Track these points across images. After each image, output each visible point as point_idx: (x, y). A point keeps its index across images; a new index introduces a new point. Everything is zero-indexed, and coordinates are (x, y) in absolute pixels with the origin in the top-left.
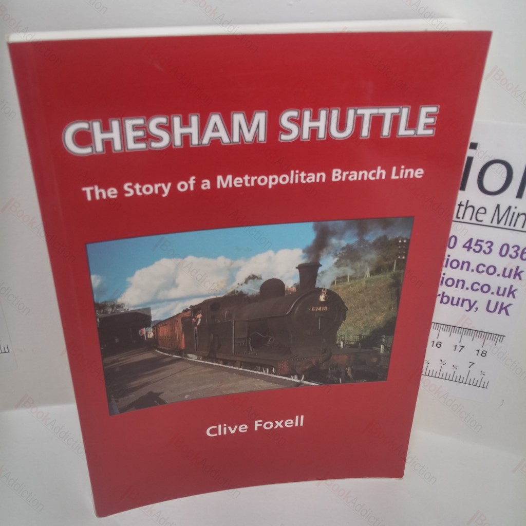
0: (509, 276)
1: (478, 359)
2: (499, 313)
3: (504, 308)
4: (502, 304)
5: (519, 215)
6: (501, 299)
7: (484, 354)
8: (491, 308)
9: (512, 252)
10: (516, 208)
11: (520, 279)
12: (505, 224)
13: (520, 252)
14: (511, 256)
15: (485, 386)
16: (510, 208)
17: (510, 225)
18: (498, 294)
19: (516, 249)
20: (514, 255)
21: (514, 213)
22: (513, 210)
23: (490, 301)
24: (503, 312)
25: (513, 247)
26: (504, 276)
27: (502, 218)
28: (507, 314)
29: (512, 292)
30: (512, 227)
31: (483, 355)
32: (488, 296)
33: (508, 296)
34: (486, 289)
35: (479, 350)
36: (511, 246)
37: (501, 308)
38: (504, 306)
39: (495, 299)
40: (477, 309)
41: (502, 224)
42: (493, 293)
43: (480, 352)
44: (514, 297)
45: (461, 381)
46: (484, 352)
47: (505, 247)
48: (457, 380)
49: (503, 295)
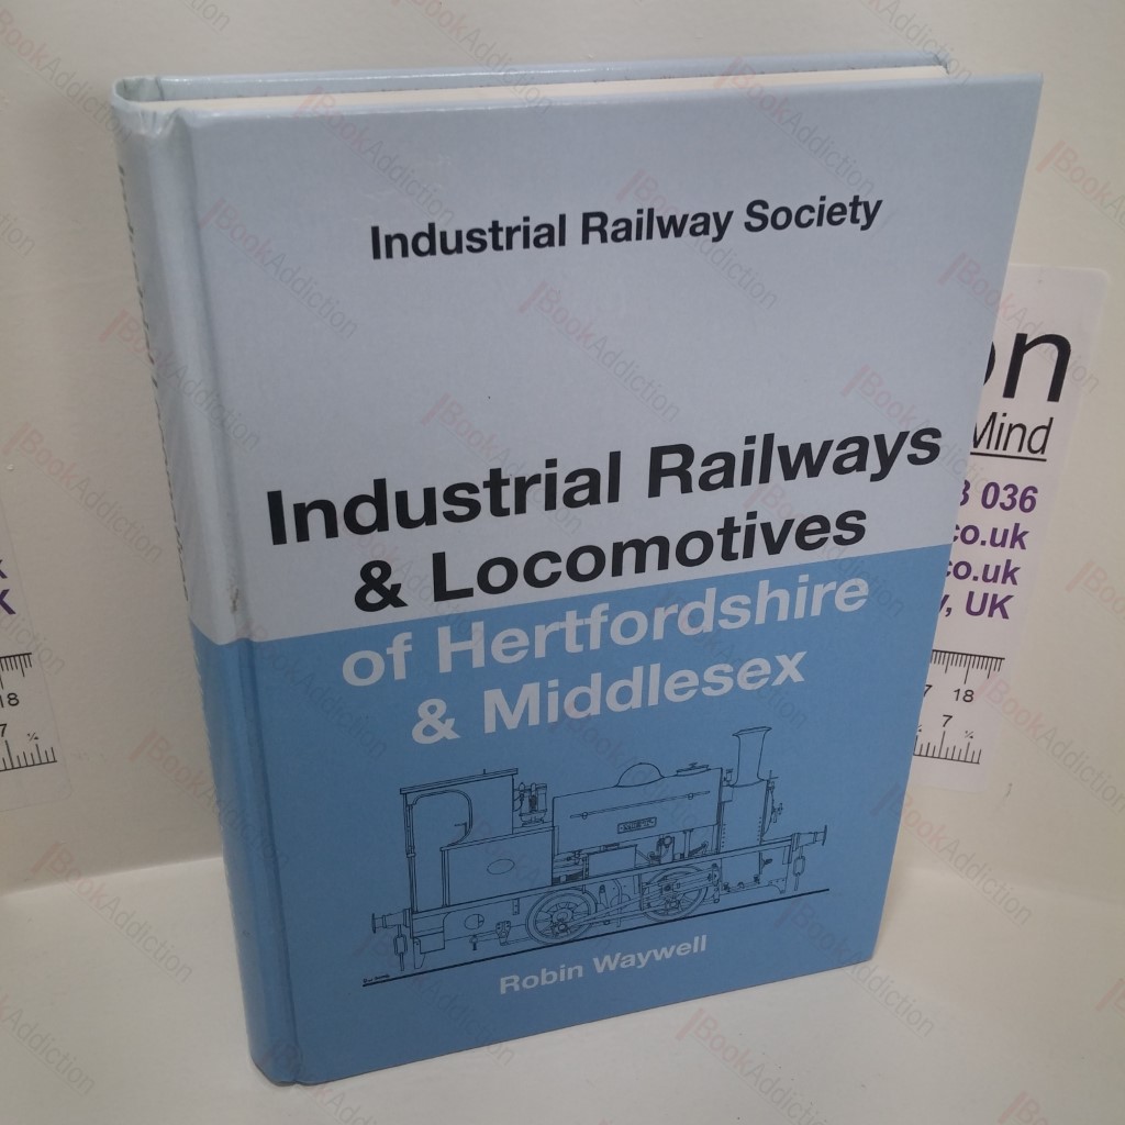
0: (1003, 544)
1: (959, 709)
2: (991, 615)
3: (998, 606)
4: (995, 596)
5: (1011, 428)
6: (991, 588)
7: (969, 696)
8: (976, 607)
9: (1004, 497)
10: (1005, 415)
11: (1023, 547)
12: (988, 447)
13: (1018, 497)
14: (1002, 505)
15: (975, 760)
16: (994, 416)
17: (997, 448)
18: (985, 579)
19: (1010, 491)
20: (1008, 503)
21: (1002, 425)
22: (999, 420)
23: (971, 594)
24: (997, 612)
25: (1006, 488)
26: (993, 543)
27: (981, 437)
28: (1005, 616)
29: (1010, 574)
30: (1000, 451)
31: (968, 698)
32: (968, 584)
33: (1004, 582)
34: (962, 571)
35: (959, 690)
36: (1001, 487)
37: (993, 607)
38: (998, 601)
39: (980, 588)
40: (949, 610)
41: (982, 448)
42: (975, 578)
43: (962, 694)
44: (1014, 582)
45: (930, 754)
46: (969, 693)
47: (992, 489)
48: (924, 753)
49: (995, 579)
